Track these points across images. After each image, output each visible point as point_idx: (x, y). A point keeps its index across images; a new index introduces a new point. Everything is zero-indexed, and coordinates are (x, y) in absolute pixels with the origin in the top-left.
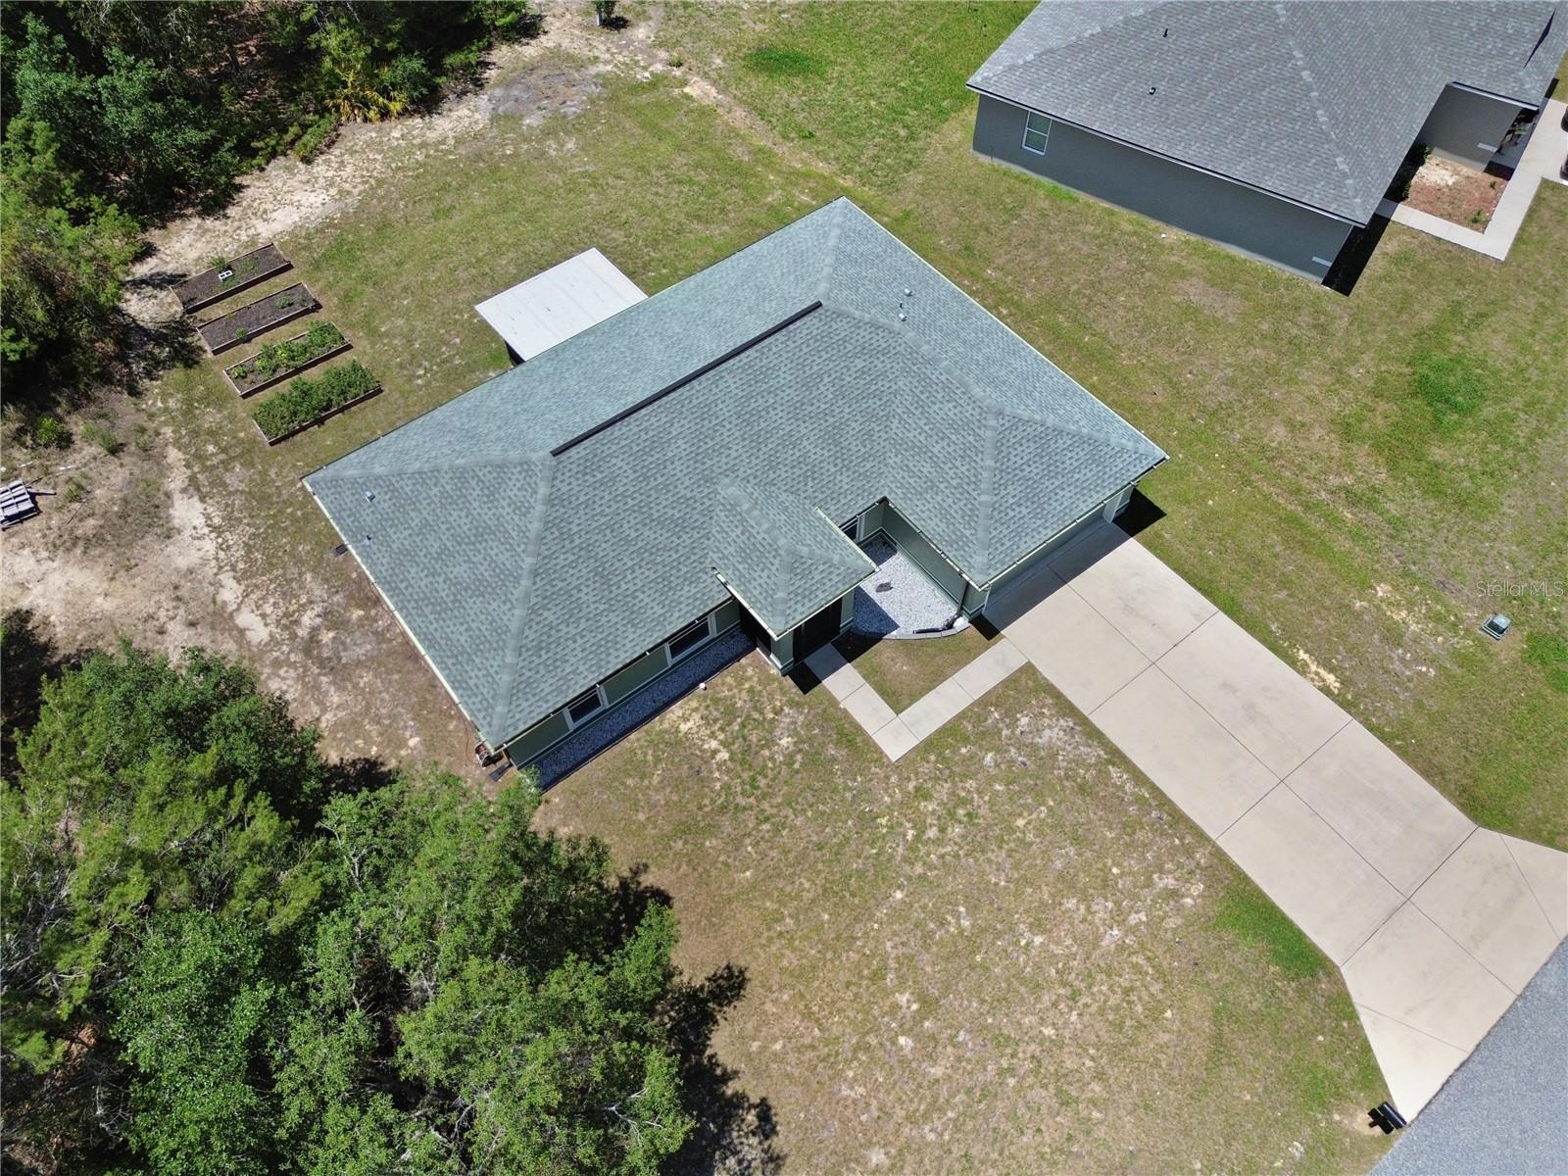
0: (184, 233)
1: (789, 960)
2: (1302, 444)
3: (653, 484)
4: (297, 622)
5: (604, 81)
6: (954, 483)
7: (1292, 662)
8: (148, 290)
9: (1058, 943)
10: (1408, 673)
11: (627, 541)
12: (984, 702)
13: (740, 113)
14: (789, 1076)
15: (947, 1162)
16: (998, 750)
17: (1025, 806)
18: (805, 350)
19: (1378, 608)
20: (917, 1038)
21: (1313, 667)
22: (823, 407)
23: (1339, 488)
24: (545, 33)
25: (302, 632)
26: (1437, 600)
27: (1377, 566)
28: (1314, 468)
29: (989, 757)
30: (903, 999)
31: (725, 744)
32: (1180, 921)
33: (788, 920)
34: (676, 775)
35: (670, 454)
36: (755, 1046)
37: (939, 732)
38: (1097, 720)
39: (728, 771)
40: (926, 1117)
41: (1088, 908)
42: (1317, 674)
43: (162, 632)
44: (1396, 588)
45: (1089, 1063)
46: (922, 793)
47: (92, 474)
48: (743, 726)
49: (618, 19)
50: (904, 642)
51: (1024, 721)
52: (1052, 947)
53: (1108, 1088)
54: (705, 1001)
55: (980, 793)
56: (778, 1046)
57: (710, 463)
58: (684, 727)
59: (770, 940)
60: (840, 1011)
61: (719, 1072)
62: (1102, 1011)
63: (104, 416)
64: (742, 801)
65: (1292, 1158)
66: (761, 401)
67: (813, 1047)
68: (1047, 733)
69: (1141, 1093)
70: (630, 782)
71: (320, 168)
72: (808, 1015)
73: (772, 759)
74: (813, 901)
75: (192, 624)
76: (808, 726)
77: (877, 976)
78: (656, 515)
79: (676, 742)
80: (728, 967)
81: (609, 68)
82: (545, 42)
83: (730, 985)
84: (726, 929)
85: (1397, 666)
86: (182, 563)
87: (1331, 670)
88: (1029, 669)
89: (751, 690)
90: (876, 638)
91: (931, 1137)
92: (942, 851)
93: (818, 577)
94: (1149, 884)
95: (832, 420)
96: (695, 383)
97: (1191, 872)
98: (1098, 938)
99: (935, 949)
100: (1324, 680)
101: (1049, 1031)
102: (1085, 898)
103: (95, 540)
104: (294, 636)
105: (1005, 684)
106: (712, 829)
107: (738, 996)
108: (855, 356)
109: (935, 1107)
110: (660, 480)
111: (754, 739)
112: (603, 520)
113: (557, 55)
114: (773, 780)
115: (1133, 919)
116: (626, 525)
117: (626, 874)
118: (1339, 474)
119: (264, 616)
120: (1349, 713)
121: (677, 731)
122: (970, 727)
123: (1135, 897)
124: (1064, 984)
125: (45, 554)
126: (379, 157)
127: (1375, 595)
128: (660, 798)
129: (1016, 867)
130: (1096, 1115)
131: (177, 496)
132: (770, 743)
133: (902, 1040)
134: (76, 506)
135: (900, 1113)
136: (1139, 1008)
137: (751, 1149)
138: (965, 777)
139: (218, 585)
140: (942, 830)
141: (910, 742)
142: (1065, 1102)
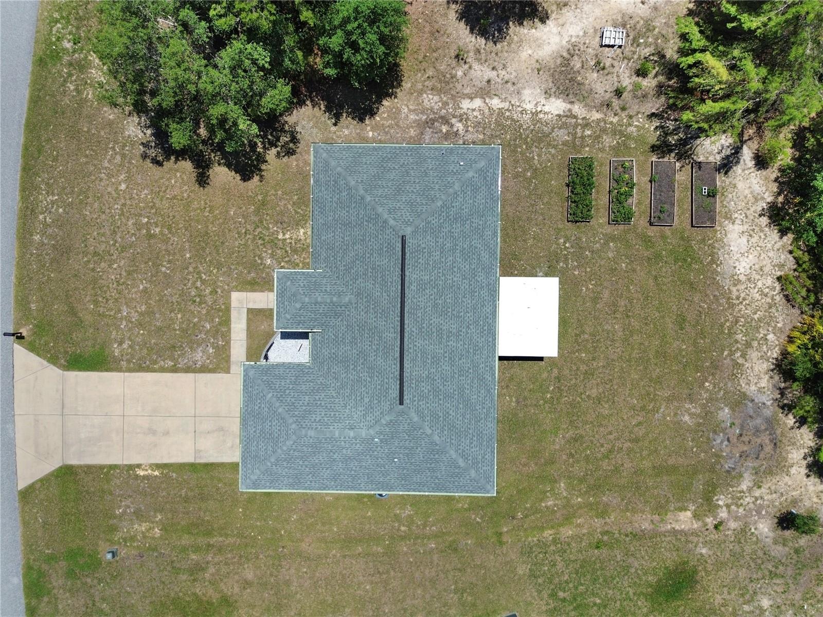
0: (764, 189)
1: (195, 205)
3: (370, 270)
4: (461, 121)
5: (733, 476)
7: (158, 466)
8: (727, 152)
9: (136, 292)
10: (123, 503)
11: (354, 244)
12: (228, 343)
13: (646, 525)
14: (162, 178)
15: (107, 205)
16: (207, 332)
17: (183, 323)
19: (153, 522)
20: (143, 224)
21: (150, 471)
22: (359, 368)
23: (207, 568)
24: (808, 476)
25: (454, 121)
26: (138, 547)
27: (167, 542)
29: (208, 326)
30: (157, 230)
31: (284, 240)
32: (112, 337)
33: (207, 214)
34: (286, 215)
35: (377, 286)
36: (178, 175)
37: (230, 318)
38: (191, 376)
39: (273, 234)
40: (122, 209)
41: (137, 311)
42: (147, 470)
43: (493, 69)
44: (153, 538)
45: (99, 270)
46: (214, 292)
47: (609, 77)
48: (286, 252)
50: (273, 335)
51: (211, 351)
52: (136, 290)
53: (88, 269)
54: (203, 169)
55: (199, 312)
56: (173, 181)
57: (364, 300)
58: (302, 231)
59: (206, 204)
60: (169, 208)
61: (180, 158)
62: (108, 287)
63: (646, 96)
64: (259, 230)
65: (33, 303)
66: (376, 342)
67: (165, 192)
68: (201, 354)
69: (80, 277)
70: (296, 197)
72: (174, 197)
73: (266, 252)
74: (207, 227)
75: (489, 81)
77: (170, 229)
78: (357, 262)
79: (297, 224)
80: (208, 184)
81: (744, 487)
82: (799, 470)
83: (202, 180)
84: (220, 193)
85: (128, 502)
86: (527, 92)
87: (144, 477)
88: (228, 371)
91: (116, 207)
92: (190, 282)
94: (130, 339)
95: (351, 367)
96: (399, 319)
97: (122, 355)
98: (128, 306)
99: (164, 252)
100: (143, 470)
101: (115, 266)
102: (141, 314)
103: (566, 63)
104: (454, 116)
105: (229, 356)
106: (257, 212)
107: (197, 181)
108: (370, 401)
109: (122, 214)
110: (369, 274)
111: (279, 252)
112: (367, 239)
113: (778, 466)
114: (258, 247)
115: (124, 323)
116: (360, 247)
117: (263, 173)
118: (213, 575)
119: (474, 110)
120: (126, 465)
121: (302, 227)
122: (223, 330)
123: (130, 330)
124: (124, 283)
126: (756, 317)
127: (158, 527)
128: (282, 203)
129: (167, 301)
130: (86, 259)
131: (569, 106)
132: (272, 256)
133: (146, 220)
134: (592, 63)
135: (128, 202)
136: (100, 299)
137: (152, 153)
138: (208, 312)
139: (504, 100)
140: (197, 288)
141: (234, 303)
142: (96, 254)
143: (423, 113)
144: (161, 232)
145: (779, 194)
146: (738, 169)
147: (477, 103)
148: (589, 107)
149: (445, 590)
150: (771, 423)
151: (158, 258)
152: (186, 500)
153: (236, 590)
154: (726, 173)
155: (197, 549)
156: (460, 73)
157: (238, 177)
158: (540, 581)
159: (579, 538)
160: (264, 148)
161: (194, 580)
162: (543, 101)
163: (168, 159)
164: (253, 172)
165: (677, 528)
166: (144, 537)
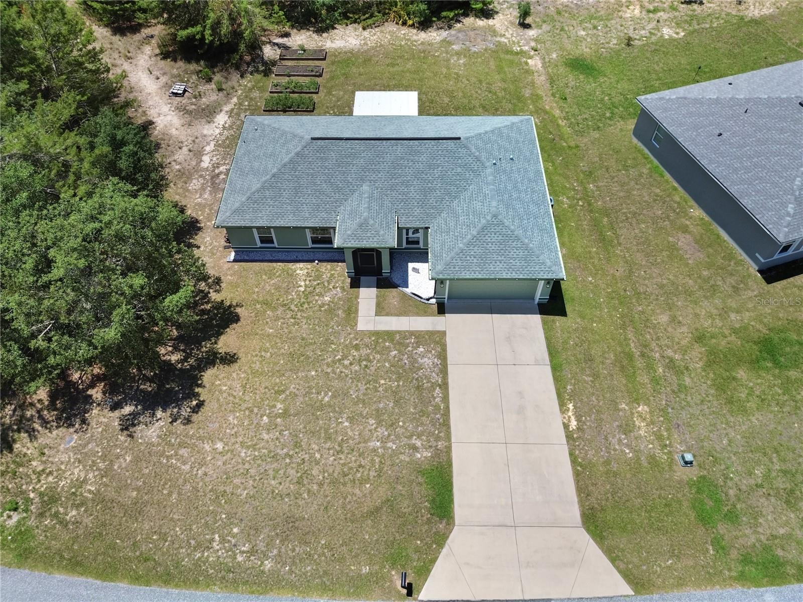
0: (304, 35)
2: (670, 329)
4: (218, 167)
5: (498, 44)
6: (456, 234)
7: (562, 404)
8: (276, 47)
9: (352, 430)
10: (617, 447)
11: (315, 184)
12: (412, 333)
13: (543, 78)
14: (218, 400)
15: (240, 466)
16: (400, 352)
18: (440, 153)
19: (632, 414)
21: (570, 414)
22: (430, 178)
23: (668, 357)
24: (494, 19)
25: (217, 171)
26: (668, 430)
27: (652, 398)
28: (665, 342)
29: (394, 353)
30: (279, 405)
31: (306, 286)
32: (407, 459)
33: (269, 354)
34: (280, 284)
35: (354, 162)
36: (218, 382)
37: (385, 331)
38: (450, 368)
39: (298, 295)
40: (248, 447)
41: (376, 428)
42: (569, 417)
43: (180, 148)
44: (651, 412)
45: (321, 477)
46: (357, 347)
47: (207, 94)
48: (318, 284)
49: (528, 24)
50: (405, 294)
51: (421, 349)
52: (349, 430)
53: (319, 491)
54: (218, 358)
55: (378, 361)
57: (367, 174)
58: (298, 272)
59: (257, 355)
61: (200, 382)
62: (344, 465)
63: (226, 78)
64: (293, 307)
67: (235, 397)
68: (426, 359)
70: (264, 277)
71: (366, 33)
73: (317, 301)
74: (283, 354)
75: (190, 151)
76: (340, 299)
77: (279, 392)
78: (332, 181)
79: (292, 275)
80: (235, 354)
81: (506, 40)
82: (491, 22)
83: (230, 359)
84: (246, 342)
85: (614, 441)
86: (205, 132)
87: (578, 421)
88: (444, 333)
89: (332, 275)
90: (395, 286)
93: (369, 235)
94: (410, 437)
95: (430, 185)
96: (385, 141)
98: (369, 440)
100: (569, 421)
102: (379, 423)
103: (190, 113)
104: (214, 171)
105: (427, 332)
106: (275, 309)
107: (229, 364)
108: (460, 167)
111: (317, 291)
113: (490, 28)
114: (311, 308)
116: (319, 178)
117: (234, 304)
118: (675, 352)
119: (211, 160)
120: (568, 442)
121: (295, 271)
122: (398, 338)
124: (340, 445)
125: (173, 109)
126: (389, 37)
127: (636, 408)
128: (268, 288)
131: (223, 112)
132: (321, 295)
134: (194, 100)
135: (240, 439)
136: (359, 475)
137: (185, 412)
138: (378, 352)
139: (208, 144)
141: (370, 327)
142: (299, 482)
143: (204, 190)
144: (283, 402)
145: (308, 29)
146: (289, 44)
147: (206, 158)
148: (227, 103)
150: (461, 32)
151: (312, 406)
154: (290, 48)
156: (178, 167)
157: (234, 325)
159: (561, 109)
160: (207, 303)
162: (216, 124)
163: (198, 395)
166: (652, 423)
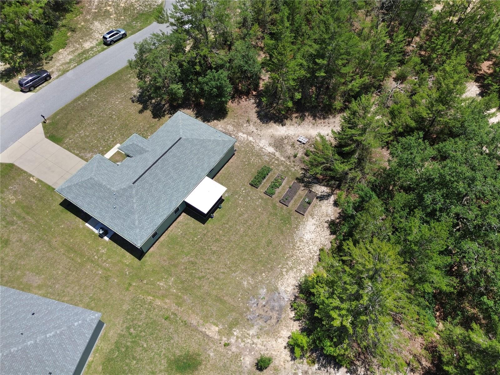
7: (39, 180)
9: (90, 129)
14: (130, 106)
15: (108, 105)
17: (95, 144)
20: (112, 114)
21: (34, 180)
24: (285, 348)
32: (70, 137)
37: (110, 150)
38: (80, 159)
41: (85, 134)
46: (113, 141)
55: (103, 144)
56: (132, 108)
60: (124, 114)
61: (141, 104)
62: (84, 124)
65: (59, 116)
66: (144, 164)
69: (80, 117)
72: (128, 112)
75: (253, 132)
83: (141, 112)
85: (17, 186)
91: (110, 106)
92: (109, 135)
94: (74, 140)
97: (67, 143)
98: (84, 131)
99: (110, 123)
100: (33, 178)
101: (92, 119)
103: (282, 139)
107: (139, 111)
109: (109, 109)
110: (162, 145)
112: (170, 136)
115: (78, 135)
120: (30, 174)
122: (104, 152)
123: (77, 137)
124: (90, 125)
125: (289, 135)
127: (16, 200)
129: (97, 136)
130: (86, 114)
133: (114, 113)
134: (291, 144)
136: (78, 125)
138: (105, 145)
139: (254, 139)
140: (109, 137)
141: (115, 147)
143: (225, 129)
144: (115, 118)
145: (338, 219)
146: (326, 202)
147: (245, 136)
148: (282, 155)
149: (87, 295)
150: (281, 309)
151: (107, 124)
152: (35, 197)
153: (14, 240)
154: (320, 200)
155: (19, 217)
157: (152, 116)
158: (128, 317)
159: (161, 308)
161: (5, 227)
162: (267, 146)
163: (137, 102)
164: (158, 117)
165: (207, 333)
166: (8, 201)
